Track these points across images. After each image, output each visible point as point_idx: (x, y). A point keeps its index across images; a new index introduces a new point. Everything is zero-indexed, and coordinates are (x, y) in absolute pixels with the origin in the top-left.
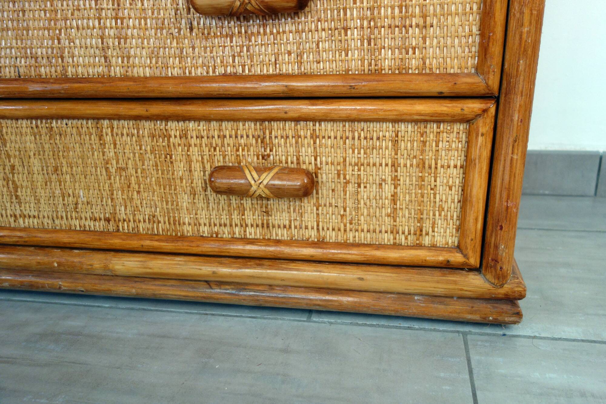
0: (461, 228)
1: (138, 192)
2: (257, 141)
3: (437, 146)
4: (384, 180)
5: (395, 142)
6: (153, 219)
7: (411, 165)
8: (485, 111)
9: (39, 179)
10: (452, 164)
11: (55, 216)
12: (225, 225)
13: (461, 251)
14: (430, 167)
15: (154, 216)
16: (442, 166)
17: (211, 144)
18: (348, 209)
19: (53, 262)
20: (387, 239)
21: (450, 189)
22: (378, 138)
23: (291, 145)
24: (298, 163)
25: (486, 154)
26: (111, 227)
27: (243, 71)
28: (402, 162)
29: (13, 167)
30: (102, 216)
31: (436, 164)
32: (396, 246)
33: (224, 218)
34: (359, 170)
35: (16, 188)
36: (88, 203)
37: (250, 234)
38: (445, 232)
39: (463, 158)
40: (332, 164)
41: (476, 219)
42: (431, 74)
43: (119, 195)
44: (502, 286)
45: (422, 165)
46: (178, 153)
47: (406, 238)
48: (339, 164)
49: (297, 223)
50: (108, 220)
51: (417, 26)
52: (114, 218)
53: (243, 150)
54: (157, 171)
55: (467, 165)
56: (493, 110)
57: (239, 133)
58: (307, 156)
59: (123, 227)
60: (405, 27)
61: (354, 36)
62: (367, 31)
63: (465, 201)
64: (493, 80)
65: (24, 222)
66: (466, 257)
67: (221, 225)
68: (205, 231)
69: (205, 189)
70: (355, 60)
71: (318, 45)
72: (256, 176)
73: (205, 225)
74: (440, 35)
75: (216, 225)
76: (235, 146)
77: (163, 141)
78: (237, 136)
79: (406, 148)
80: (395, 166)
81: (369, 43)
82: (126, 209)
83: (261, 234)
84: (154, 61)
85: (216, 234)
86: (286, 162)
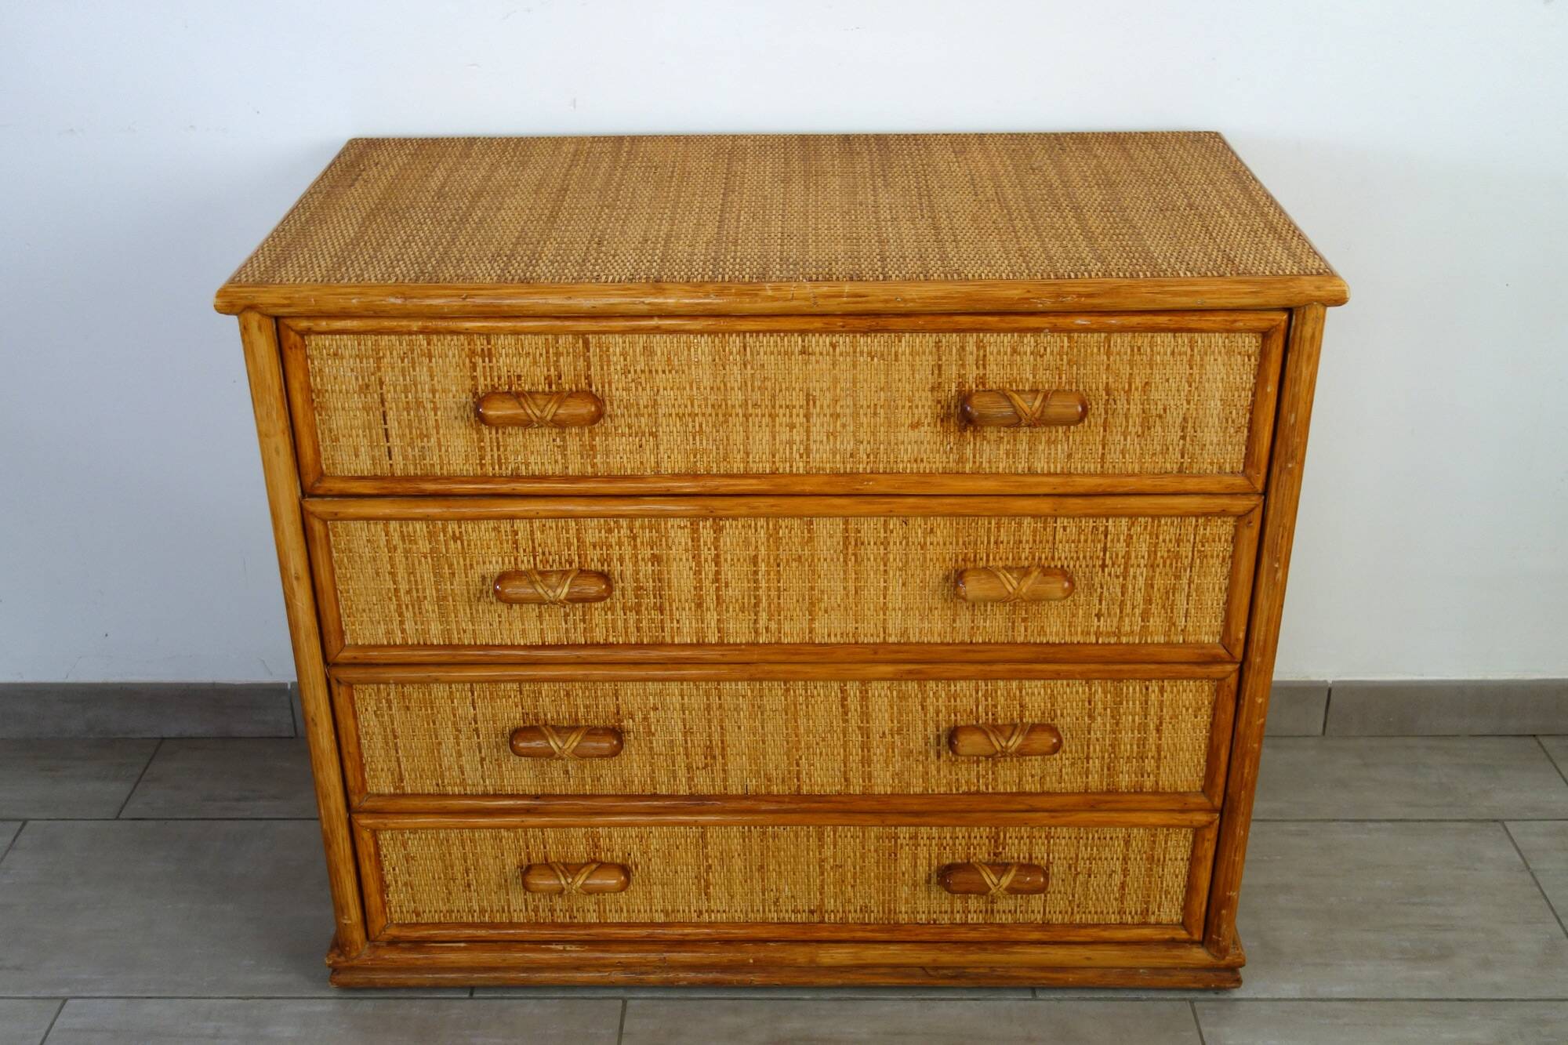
0: (1186, 908)
1: (852, 886)
2: (990, 841)
3: (1166, 843)
4: (1114, 872)
5: (1127, 843)
6: (865, 909)
7: (1141, 859)
8: (1211, 823)
9: (738, 877)
10: (1179, 857)
11: (750, 910)
12: (946, 912)
13: (1186, 929)
14: (1159, 860)
15: (866, 907)
16: (1170, 859)
17: (942, 844)
18: (1076, 896)
19: (748, 957)
20: (1113, 918)
21: (1177, 877)
22: (1111, 838)
23: (1025, 844)
24: (1031, 858)
25: (1210, 854)
26: (816, 918)
27: (987, 789)
28: (1133, 856)
29: (710, 867)
30: (806, 908)
31: (1164, 858)
32: (1122, 925)
33: (946, 906)
34: (1091, 863)
35: (707, 887)
36: (793, 897)
37: (972, 919)
38: (1170, 911)
39: (1189, 852)
40: (1065, 858)
41: (1201, 904)
42: (1164, 793)
43: (829, 890)
44: (1224, 958)
45: (1151, 858)
46: (905, 853)
47: (1133, 918)
48: (1071, 859)
49: (1023, 908)
50: (812, 912)
51: (1153, 757)
52: (821, 909)
53: (975, 848)
54: (878, 867)
55: (1194, 860)
56: (1218, 822)
57: (973, 835)
58: (1040, 853)
59: (829, 918)
60: (1142, 758)
61: (1095, 764)
62: (1107, 760)
63: (1190, 888)
64: (1218, 801)
65: (710, 917)
66: (1190, 933)
67: (941, 912)
68: (922, 918)
69: (928, 881)
70: (1095, 782)
71: (1061, 771)
72: (995, 881)
73: (924, 912)
74: (1172, 764)
75: (935, 912)
76: (967, 844)
77: (890, 842)
78: (969, 837)
79: (1137, 845)
80: (1125, 859)
81: (1109, 769)
82: (835, 901)
83: (984, 919)
84: (896, 781)
85: (935, 921)
86: (1019, 858)
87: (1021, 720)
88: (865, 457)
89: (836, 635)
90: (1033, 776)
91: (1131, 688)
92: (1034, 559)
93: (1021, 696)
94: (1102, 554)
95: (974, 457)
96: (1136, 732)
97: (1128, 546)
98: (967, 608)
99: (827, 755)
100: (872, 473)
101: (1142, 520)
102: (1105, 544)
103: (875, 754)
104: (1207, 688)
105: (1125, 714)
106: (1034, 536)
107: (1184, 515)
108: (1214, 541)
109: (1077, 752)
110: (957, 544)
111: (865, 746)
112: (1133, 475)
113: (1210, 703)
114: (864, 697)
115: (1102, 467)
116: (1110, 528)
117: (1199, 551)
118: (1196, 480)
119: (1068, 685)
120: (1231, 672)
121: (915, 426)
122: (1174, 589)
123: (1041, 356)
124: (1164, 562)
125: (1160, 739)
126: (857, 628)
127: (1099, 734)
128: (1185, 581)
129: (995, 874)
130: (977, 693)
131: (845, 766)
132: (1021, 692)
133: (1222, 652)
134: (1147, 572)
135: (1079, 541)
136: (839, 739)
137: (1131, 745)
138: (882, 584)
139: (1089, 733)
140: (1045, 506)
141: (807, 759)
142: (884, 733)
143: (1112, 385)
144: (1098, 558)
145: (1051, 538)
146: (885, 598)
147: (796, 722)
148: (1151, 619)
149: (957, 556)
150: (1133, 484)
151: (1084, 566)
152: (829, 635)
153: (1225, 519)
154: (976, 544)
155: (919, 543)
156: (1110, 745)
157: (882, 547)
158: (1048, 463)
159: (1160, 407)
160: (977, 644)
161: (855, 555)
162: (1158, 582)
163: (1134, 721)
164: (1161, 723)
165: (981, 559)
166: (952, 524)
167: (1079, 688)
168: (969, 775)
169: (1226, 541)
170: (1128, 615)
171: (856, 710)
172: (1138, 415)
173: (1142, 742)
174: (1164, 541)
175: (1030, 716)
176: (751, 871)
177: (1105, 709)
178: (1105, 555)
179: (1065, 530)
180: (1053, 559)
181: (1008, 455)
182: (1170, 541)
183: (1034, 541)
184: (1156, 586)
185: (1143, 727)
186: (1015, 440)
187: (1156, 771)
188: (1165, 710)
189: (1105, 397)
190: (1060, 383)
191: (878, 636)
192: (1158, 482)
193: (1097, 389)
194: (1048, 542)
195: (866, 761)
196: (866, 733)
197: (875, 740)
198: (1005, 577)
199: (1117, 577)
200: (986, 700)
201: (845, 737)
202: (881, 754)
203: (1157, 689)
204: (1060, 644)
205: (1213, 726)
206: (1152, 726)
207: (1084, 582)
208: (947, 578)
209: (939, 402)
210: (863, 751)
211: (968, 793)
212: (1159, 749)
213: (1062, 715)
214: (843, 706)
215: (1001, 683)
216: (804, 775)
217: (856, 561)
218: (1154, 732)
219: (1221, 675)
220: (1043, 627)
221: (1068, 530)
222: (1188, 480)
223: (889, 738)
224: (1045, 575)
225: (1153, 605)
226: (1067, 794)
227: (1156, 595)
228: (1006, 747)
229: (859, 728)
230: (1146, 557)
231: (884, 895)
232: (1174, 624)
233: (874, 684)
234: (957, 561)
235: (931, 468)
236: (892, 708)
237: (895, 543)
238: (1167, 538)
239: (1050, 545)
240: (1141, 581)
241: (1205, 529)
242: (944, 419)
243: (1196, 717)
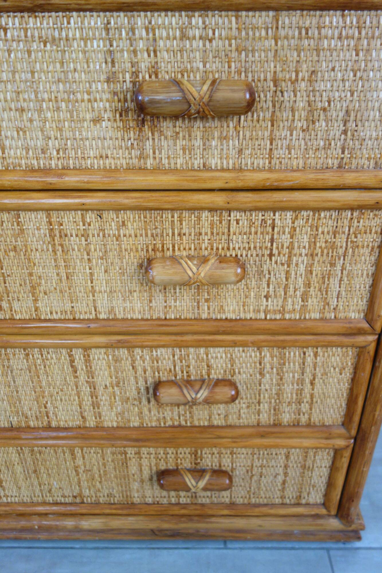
0: (327, 495)
1: (100, 482)
2: (191, 456)
3: (315, 457)
4: (278, 474)
5: (287, 457)
6: (109, 495)
7: (297, 467)
8: (348, 446)
9: (21, 477)
10: (323, 465)
11: (33, 495)
12: (165, 497)
13: (326, 508)
14: (309, 467)
15: (111, 494)
16: (317, 467)
17: (158, 458)
18: (252, 488)
20: (277, 501)
21: (321, 477)
22: (276, 455)
23: (216, 457)
24: (220, 466)
25: (346, 466)
26: (78, 501)
27: (186, 423)
28: (291, 465)
30: (71, 495)
31: (313, 466)
32: (283, 505)
33: (165, 494)
34: (262, 469)
36: (60, 488)
37: (183, 501)
38: (316, 497)
39: (331, 463)
40: (244, 466)
41: (337, 495)
42: (315, 426)
43: (84, 484)
44: (350, 526)
45: (304, 467)
46: (133, 463)
47: (290, 501)
48: (248, 466)
49: (216, 497)
50: (75, 497)
51: (307, 402)
52: (80, 495)
53: (181, 460)
54: (115, 471)
55: (333, 468)
56: (352, 445)
57: (179, 452)
58: (226, 463)
59: (87, 500)
60: (299, 402)
61: (265, 407)
62: (273, 404)
63: (330, 484)
64: (354, 432)
65: (7, 500)
66: (329, 511)
67: (161, 497)
68: (150, 500)
69: (151, 479)
70: (264, 418)
71: (239, 411)
72: (194, 483)
73: (150, 497)
74: (321, 407)
75: (157, 497)
76: (175, 457)
77: (121, 456)
78: (177, 453)
79: (294, 459)
80: (286, 467)
81: (275, 410)
82: (90, 490)
83: (191, 500)
84: (120, 418)
85: (158, 502)
86: (212, 466)
87: (209, 376)
88: (55, 153)
89: (57, 313)
90: (219, 415)
91: (292, 354)
92: (212, 249)
93: (207, 359)
94: (269, 244)
95: (154, 153)
96: (295, 385)
97: (292, 237)
98: (160, 291)
99: (66, 401)
100: (63, 168)
101: (305, 213)
102: (273, 235)
103: (101, 400)
104: (350, 353)
105: (287, 372)
106: (212, 228)
107: (340, 209)
108: (366, 233)
109: (251, 398)
110: (147, 235)
111: (93, 395)
112: (298, 170)
113: (352, 364)
114: (87, 361)
115: (270, 163)
116: (276, 221)
117: (352, 242)
118: (353, 175)
119: (243, 351)
120: (371, 342)
121: (96, 121)
122: (329, 275)
123: (210, 41)
124: (322, 252)
125: (313, 390)
126: (73, 307)
127: (267, 387)
128: (339, 268)
129: (194, 479)
130: (174, 356)
131: (81, 408)
132: (207, 356)
133: (366, 325)
134: (308, 260)
135: (250, 233)
136: (72, 390)
137: (292, 394)
138: (88, 271)
139: (260, 385)
140: (219, 199)
141: (51, 404)
142: (106, 386)
143: (280, 76)
144: (266, 248)
145: (226, 230)
146: (92, 283)
147: (38, 377)
148: (310, 300)
149: (147, 247)
150: (298, 178)
151: (254, 255)
152: (51, 313)
153: (377, 213)
154: (162, 236)
155: (114, 235)
156: (276, 394)
157: (83, 239)
158: (221, 158)
159: (325, 98)
160: (170, 319)
161: (62, 245)
162: (317, 269)
163: (294, 377)
164: (314, 379)
165: (168, 249)
166: (140, 217)
167: (253, 353)
168: (173, 414)
169: (376, 233)
170: (291, 296)
171: (82, 369)
172: (304, 109)
173: (300, 392)
174: (323, 233)
175: (216, 373)
176: (28, 473)
177: (272, 369)
178: (272, 245)
179: (238, 223)
180: (228, 249)
181: (184, 150)
182: (328, 233)
183: (212, 233)
184: (314, 273)
185: (301, 381)
186: (190, 136)
187: (309, 411)
188: (317, 369)
189: (273, 89)
190: (229, 73)
191: (91, 313)
192: (321, 176)
193: (265, 80)
194: (223, 234)
195: (96, 405)
196: (93, 386)
197: (100, 390)
198: (187, 263)
199: (283, 264)
200: (181, 362)
201: (77, 388)
202: (106, 400)
203: (312, 354)
204: (236, 320)
205: (354, 380)
206: (307, 381)
207: (255, 269)
208: (141, 266)
209: (115, 93)
210: (92, 397)
211: (173, 427)
212: (312, 396)
213: (239, 373)
214: (72, 366)
215: (192, 350)
216: (51, 415)
217: (63, 251)
218: (309, 385)
219: (364, 344)
220: (222, 306)
221: (241, 223)
222: (347, 175)
223: (110, 389)
224: (220, 262)
225: (312, 289)
226: (244, 427)
227: (314, 280)
228: (196, 399)
229: (87, 382)
230: (307, 247)
231: (122, 487)
232: (328, 304)
233: (93, 350)
234: (147, 251)
235: (116, 164)
236: (110, 368)
237: (93, 236)
238: (326, 230)
239: (225, 237)
240: (302, 268)
241: (358, 222)
242: (123, 112)
243: (341, 374)
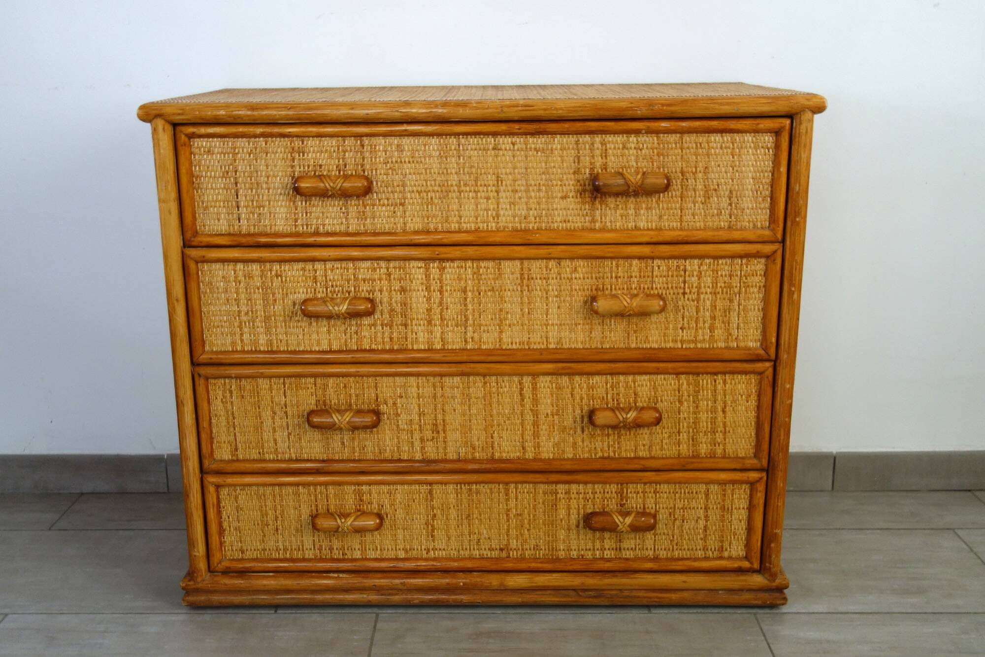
0: (748, 545)
1: (528, 530)
2: (617, 495)
3: (732, 496)
4: (699, 518)
5: (707, 495)
6: (536, 547)
7: (717, 508)
8: (761, 478)
9: (453, 523)
10: (741, 507)
11: (461, 548)
12: (590, 550)
13: (749, 561)
14: (728, 509)
15: (537, 546)
16: (736, 508)
17: (586, 498)
18: (675, 536)
19: (460, 582)
20: (700, 554)
22: (696, 493)
23: (640, 497)
24: (644, 508)
25: (762, 502)
26: (504, 554)
27: (615, 455)
28: (711, 506)
29: (435, 515)
30: (498, 547)
31: (732, 507)
32: (706, 558)
33: (590, 546)
34: (684, 512)
35: (433, 531)
36: (489, 538)
37: (607, 555)
38: (738, 548)
39: (748, 503)
40: (667, 508)
41: (757, 541)
42: (729, 458)
43: (513, 533)
44: (774, 582)
45: (723, 508)
46: (562, 504)
47: (713, 553)
48: (671, 508)
49: (640, 546)
50: (501, 550)
51: (721, 432)
52: (507, 548)
53: (608, 501)
54: (545, 515)
55: (751, 508)
56: (765, 478)
57: (606, 491)
58: (650, 504)
59: (513, 554)
60: (714, 432)
61: (684, 437)
62: (691, 434)
63: (750, 529)
64: (765, 463)
65: (435, 554)
66: (752, 563)
67: (586, 550)
68: (574, 554)
69: (578, 526)
70: (684, 449)
71: (662, 442)
72: (621, 520)
73: (575, 550)
74: (734, 436)
75: (582, 550)
76: (602, 498)
77: (552, 496)
78: (604, 492)
79: (714, 498)
80: (706, 509)
81: (693, 440)
82: (517, 542)
83: (615, 555)
84: (556, 449)
85: (582, 556)
86: (636, 508)
87: (635, 404)
88: (533, 219)
89: (516, 343)
90: (644, 445)
91: (705, 381)
92: (640, 288)
93: (635, 387)
94: (683, 285)
95: (601, 219)
96: (709, 413)
97: (699, 279)
98: (599, 324)
99: (511, 430)
100: (538, 229)
101: (707, 261)
102: (685, 277)
103: (542, 430)
104: (753, 380)
105: (702, 399)
106: (640, 272)
107: (733, 257)
108: (753, 275)
109: (672, 428)
110: (592, 278)
111: (536, 424)
112: (700, 229)
113: (756, 392)
114: (535, 388)
115: (681, 225)
116: (687, 267)
117: (744, 283)
118: (739, 232)
119: (665, 379)
120: (768, 368)
121: (564, 197)
122: (729, 309)
123: (641, 150)
124: (722, 291)
125: (725, 418)
126: (529, 338)
127: (686, 415)
128: (736, 303)
129: (621, 516)
130: (607, 385)
131: (523, 438)
132: (635, 384)
133: (762, 353)
134: (712, 297)
135: (668, 276)
136: (518, 419)
137: (707, 423)
138: (545, 307)
139: (679, 414)
140: (646, 250)
141: (498, 433)
142: (547, 414)
143: (685, 170)
144: (680, 288)
145: (650, 274)
146: (547, 317)
147: (491, 406)
148: (716, 331)
149: (592, 287)
150: (700, 235)
151: (672, 293)
152: (512, 343)
153: (759, 260)
154: (603, 278)
155: (568, 278)
156: (693, 423)
157: (545, 281)
158: (647, 222)
159: (715, 183)
160: (606, 349)
161: (528, 286)
162: (719, 304)
163: (707, 405)
164: (725, 407)
165: (607, 289)
166: (588, 264)
167: (671, 380)
168: (603, 444)
169: (761, 275)
170: (701, 328)
171: (529, 397)
172: (702, 190)
173: (714, 421)
174: (722, 276)
175: (641, 402)
176: (462, 519)
177: (689, 396)
178: (685, 285)
179: (659, 268)
180: (652, 288)
181: (622, 216)
182: (726, 276)
183: (640, 277)
184: (718, 308)
185: (714, 410)
186: (626, 207)
187: (724, 442)
188: (727, 397)
189: (681, 177)
190: (653, 168)
191: (543, 344)
192: (716, 233)
193: (676, 172)
194: (648, 277)
195: (536, 435)
196: (535, 413)
197: (542, 417)
198: (622, 296)
199: (693, 301)
200: (613, 390)
201: (522, 417)
202: (546, 430)
203: (721, 381)
204: (658, 348)
205: (759, 408)
206: (720, 409)
207: (672, 305)
208: (585, 302)
209: (579, 181)
210: (534, 427)
211: (603, 458)
212: (725, 424)
213: (661, 401)
214: (521, 395)
215: (622, 378)
216: (496, 445)
217: (528, 291)
218: (721, 413)
219: (762, 370)
220: (647, 337)
221: (661, 268)
222: (734, 232)
223: (550, 418)
224: (647, 297)
225: (717, 321)
226: (666, 458)
227: (718, 313)
228: (626, 419)
229: (531, 410)
230: (711, 286)
231: (549, 537)
232: (731, 334)
233: (541, 378)
234: (592, 290)
235: (574, 226)
236: (552, 396)
237: (553, 279)
238: (724, 273)
239: (650, 279)
240: (708, 303)
241: (747, 267)
242: (582, 193)
243: (747, 402)
